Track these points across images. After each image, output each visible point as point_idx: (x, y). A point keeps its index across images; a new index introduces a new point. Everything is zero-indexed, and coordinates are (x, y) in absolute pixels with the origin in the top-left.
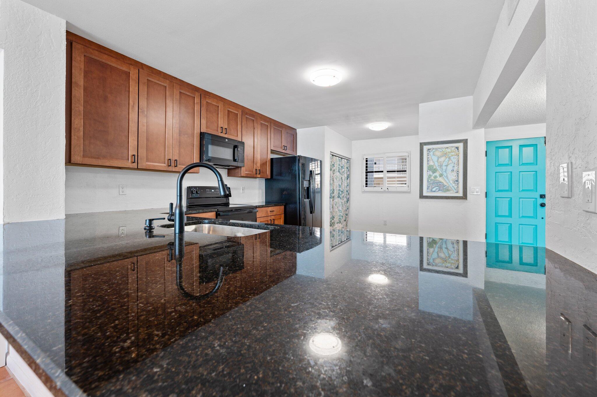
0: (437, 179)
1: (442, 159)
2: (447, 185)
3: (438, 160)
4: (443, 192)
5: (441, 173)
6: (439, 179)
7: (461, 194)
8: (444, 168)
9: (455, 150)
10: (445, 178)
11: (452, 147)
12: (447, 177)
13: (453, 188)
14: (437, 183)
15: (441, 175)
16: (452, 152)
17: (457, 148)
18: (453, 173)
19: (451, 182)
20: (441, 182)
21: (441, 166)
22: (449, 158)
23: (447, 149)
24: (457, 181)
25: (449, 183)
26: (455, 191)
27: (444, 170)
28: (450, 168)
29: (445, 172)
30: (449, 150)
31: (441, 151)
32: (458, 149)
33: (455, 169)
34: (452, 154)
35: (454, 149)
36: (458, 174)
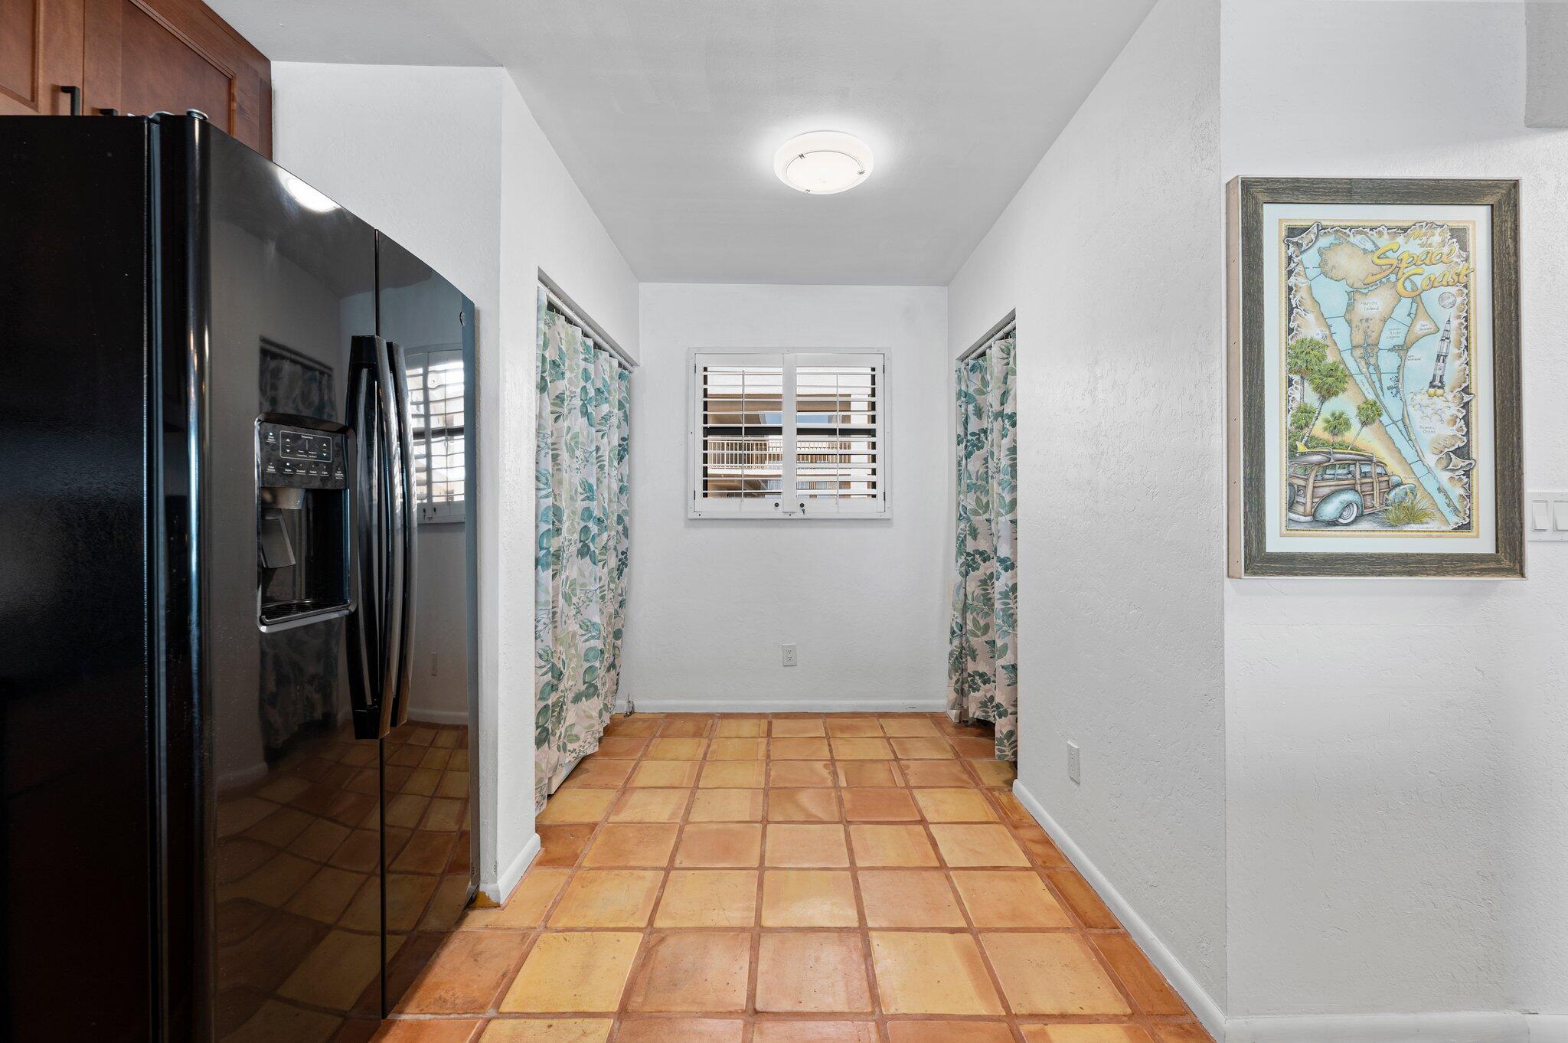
0: (1349, 436)
1: (1374, 304)
2: (1410, 481)
3: (1350, 306)
4: (1383, 524)
5: (1371, 397)
6: (1363, 438)
7: (1482, 541)
8: (1388, 362)
9: (1446, 250)
10: (1392, 430)
11: (1431, 225)
12: (1405, 423)
13: (1440, 499)
14: (1345, 464)
15: (1370, 414)
16: (1428, 259)
17: (1459, 234)
18: (1439, 402)
19: (1431, 459)
20: (1369, 460)
21: (1368, 349)
22: (1416, 298)
23: (1401, 239)
24: (1464, 452)
25: (1418, 468)
26: (1455, 520)
27: (1387, 381)
28: (1421, 364)
29: (1396, 390)
30: (1411, 247)
31: (1369, 246)
32: (1463, 247)
33: (1452, 370)
34: (1428, 270)
35: (1443, 243)
36: (1466, 406)
